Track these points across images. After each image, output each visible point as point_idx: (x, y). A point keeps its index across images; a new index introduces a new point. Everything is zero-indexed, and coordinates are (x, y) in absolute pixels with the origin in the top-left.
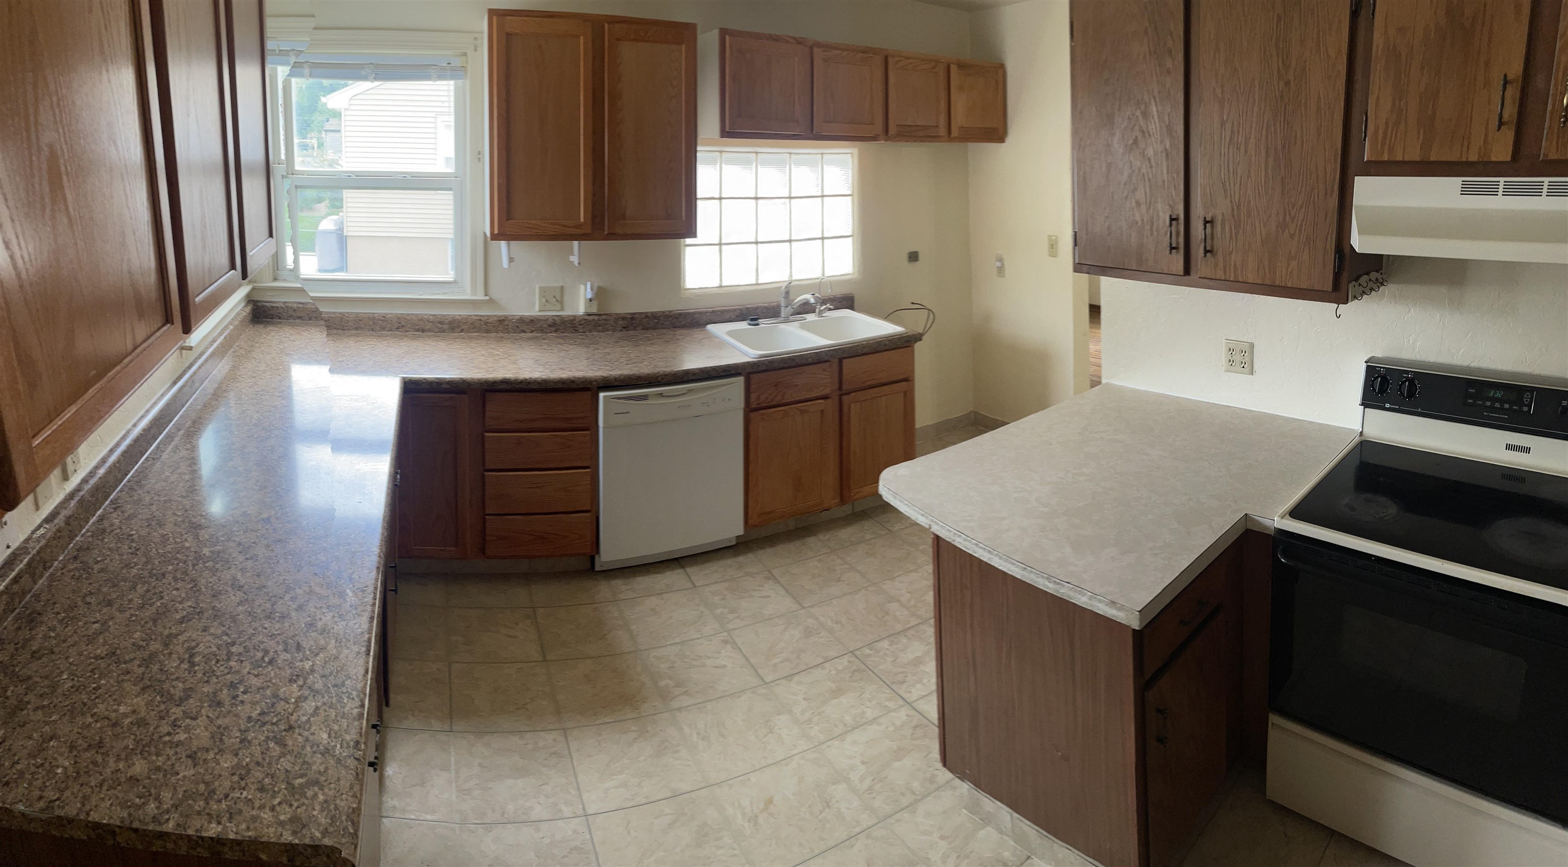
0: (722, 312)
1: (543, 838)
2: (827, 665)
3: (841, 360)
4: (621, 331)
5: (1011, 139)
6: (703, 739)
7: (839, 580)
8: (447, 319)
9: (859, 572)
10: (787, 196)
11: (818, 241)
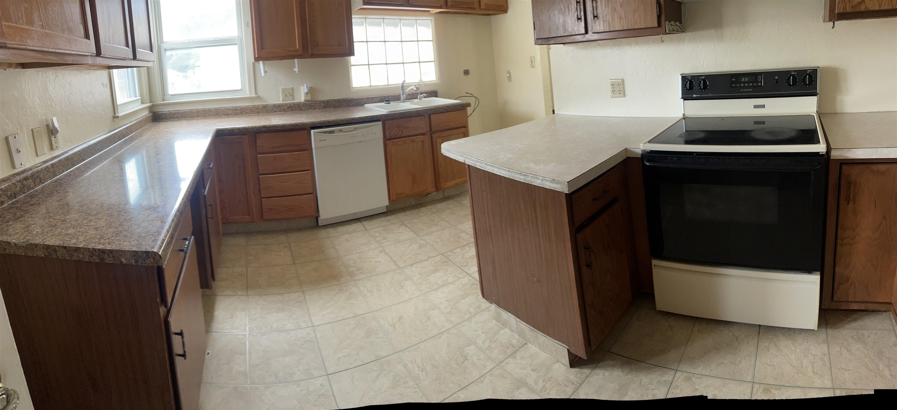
0: (372, 98)
1: (291, 337)
2: (429, 260)
3: (430, 115)
4: (323, 109)
5: (510, 11)
6: (370, 292)
7: (436, 225)
8: (239, 108)
9: (447, 221)
10: (400, 40)
11: (417, 63)
